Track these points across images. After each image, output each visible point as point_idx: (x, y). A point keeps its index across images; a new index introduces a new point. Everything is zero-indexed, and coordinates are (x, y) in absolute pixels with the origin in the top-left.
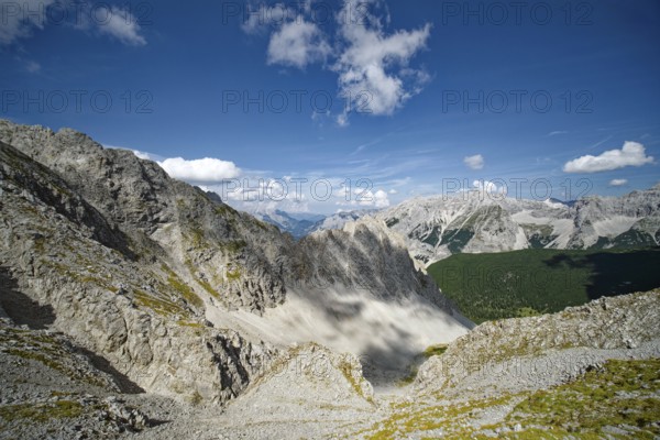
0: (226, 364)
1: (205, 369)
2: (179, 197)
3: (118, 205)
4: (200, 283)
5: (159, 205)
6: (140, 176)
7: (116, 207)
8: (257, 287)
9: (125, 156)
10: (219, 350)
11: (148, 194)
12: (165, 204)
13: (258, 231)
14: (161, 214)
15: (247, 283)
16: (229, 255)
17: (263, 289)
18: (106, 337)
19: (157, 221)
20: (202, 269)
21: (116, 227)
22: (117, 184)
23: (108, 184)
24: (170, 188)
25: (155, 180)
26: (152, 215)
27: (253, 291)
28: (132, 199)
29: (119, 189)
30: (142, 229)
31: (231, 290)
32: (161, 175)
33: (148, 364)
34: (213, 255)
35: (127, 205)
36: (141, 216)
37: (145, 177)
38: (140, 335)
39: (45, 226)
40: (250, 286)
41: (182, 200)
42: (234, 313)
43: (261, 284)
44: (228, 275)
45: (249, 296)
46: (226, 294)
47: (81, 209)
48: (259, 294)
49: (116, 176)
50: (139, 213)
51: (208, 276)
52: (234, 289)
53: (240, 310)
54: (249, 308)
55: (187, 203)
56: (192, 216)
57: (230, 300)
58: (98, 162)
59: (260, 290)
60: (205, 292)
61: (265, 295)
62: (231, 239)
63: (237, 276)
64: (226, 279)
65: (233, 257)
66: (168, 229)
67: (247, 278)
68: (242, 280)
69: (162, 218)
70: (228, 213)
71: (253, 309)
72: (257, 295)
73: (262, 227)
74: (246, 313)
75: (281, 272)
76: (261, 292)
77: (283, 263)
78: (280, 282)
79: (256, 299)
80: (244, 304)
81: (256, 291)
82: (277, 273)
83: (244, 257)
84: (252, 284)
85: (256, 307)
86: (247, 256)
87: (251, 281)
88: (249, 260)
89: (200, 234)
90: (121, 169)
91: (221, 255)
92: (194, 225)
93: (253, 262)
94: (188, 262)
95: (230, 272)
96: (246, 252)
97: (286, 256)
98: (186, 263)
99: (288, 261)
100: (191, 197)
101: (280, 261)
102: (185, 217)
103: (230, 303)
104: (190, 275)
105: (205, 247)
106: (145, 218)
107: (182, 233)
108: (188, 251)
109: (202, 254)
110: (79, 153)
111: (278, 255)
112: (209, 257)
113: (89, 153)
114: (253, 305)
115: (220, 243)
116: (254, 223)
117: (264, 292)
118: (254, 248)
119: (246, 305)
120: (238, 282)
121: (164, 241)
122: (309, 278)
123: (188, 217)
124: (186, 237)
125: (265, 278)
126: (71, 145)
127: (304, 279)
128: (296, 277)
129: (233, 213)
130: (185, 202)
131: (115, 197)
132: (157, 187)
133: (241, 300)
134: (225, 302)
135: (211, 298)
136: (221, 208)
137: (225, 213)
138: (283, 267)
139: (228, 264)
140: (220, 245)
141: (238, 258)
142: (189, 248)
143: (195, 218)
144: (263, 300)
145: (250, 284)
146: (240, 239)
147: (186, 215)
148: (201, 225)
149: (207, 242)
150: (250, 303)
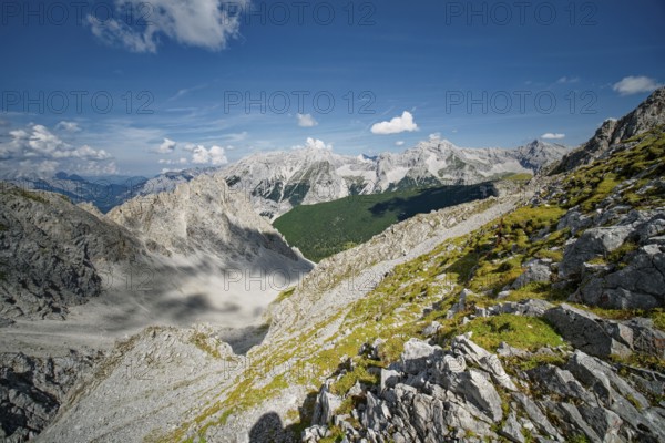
8: (46, 285)
13: (29, 206)
15: (23, 282)
17: (58, 283)
27: (39, 291)
40: (31, 286)
42: (6, 330)
43: (54, 278)
45: (34, 299)
53: (19, 321)
54: (37, 316)
59: (53, 287)
61: (65, 292)
67: (22, 276)
71: (45, 314)
72: (48, 295)
73: (35, 199)
74: (34, 323)
75: (86, 257)
76: (56, 288)
77: (87, 245)
78: (87, 269)
79: (49, 301)
80: (26, 312)
81: (44, 290)
82: (79, 259)
83: (8, 248)
84: (35, 282)
85: (50, 310)
86: (13, 245)
87: (33, 278)
88: (20, 249)
93: (30, 251)
96: (10, 239)
97: (91, 235)
99: (96, 240)
101: (81, 243)
111: (76, 235)
114: (44, 309)
116: (15, 194)
117: (61, 288)
118: (26, 231)
119: (30, 313)
120: (4, 284)
122: (134, 257)
125: (57, 269)
127: (127, 259)
128: (113, 259)
133: (18, 308)
138: (89, 250)
144: (62, 299)
145: (30, 282)
150: (36, 308)
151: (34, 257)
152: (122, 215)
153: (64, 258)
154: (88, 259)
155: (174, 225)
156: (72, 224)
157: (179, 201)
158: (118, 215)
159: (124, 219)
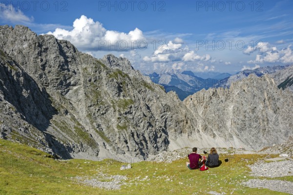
2: (84, 66)
3: (45, 74)
4: (97, 131)
5: (70, 73)
6: (58, 53)
7: (44, 76)
8: (141, 138)
9: (49, 39)
11: (63, 65)
12: (74, 72)
13: (145, 91)
14: (71, 79)
15: (133, 133)
16: (119, 111)
17: (147, 139)
19: (69, 85)
21: (44, 89)
22: (44, 59)
23: (39, 60)
24: (78, 59)
25: (67, 54)
26: (66, 80)
27: (138, 141)
28: (53, 70)
29: (46, 63)
30: (60, 91)
31: (119, 138)
32: (72, 50)
34: (107, 110)
35: (50, 74)
36: (59, 81)
37: (62, 53)
40: (135, 136)
41: (86, 68)
42: (121, 156)
43: (146, 135)
44: (118, 127)
45: (134, 144)
46: (117, 141)
47: (21, 79)
48: (143, 142)
49: (44, 54)
50: (57, 79)
51: (103, 126)
52: (122, 137)
53: (127, 154)
54: (134, 154)
55: (90, 70)
56: (93, 80)
57: (119, 145)
58: (33, 46)
59: (145, 140)
60: (100, 138)
61: (149, 145)
62: (122, 98)
63: (125, 127)
64: (116, 130)
65: (122, 112)
66: (76, 91)
67: (133, 130)
68: (130, 131)
69: (72, 83)
70: (119, 77)
71: (137, 154)
73: (149, 88)
75: (165, 127)
76: (146, 142)
77: (167, 119)
78: (163, 134)
79: (141, 147)
80: (130, 150)
81: (140, 141)
82: (161, 127)
83: (131, 113)
84: (137, 135)
85: (140, 153)
86: (134, 112)
87: (137, 133)
88: (136, 115)
89: (98, 94)
90: (47, 49)
91: (113, 111)
92: (94, 87)
93: (139, 117)
94: (89, 115)
95: (120, 124)
96: (133, 108)
97: (170, 113)
98: (87, 116)
99: (172, 117)
100: (92, 65)
101: (164, 117)
102: (88, 81)
103: (118, 148)
104: (90, 125)
105: (101, 104)
106: (61, 83)
107: (85, 94)
108: (89, 107)
109: (99, 110)
110: (25, 40)
111: (162, 111)
112: (104, 112)
113: (29, 40)
114: (138, 151)
115: (112, 101)
116: (142, 84)
117: (148, 142)
118: (141, 105)
119: (132, 151)
120: (126, 132)
121: (73, 100)
122: (191, 133)
123: (90, 81)
124: (88, 97)
125: (148, 130)
126: (21, 35)
127: (187, 133)
128: (179, 131)
129: (124, 77)
130: (88, 69)
131: (44, 69)
132: (69, 60)
133: (128, 147)
134: (114, 147)
135: (104, 143)
136: (114, 73)
137: (117, 77)
138: (167, 122)
139: (118, 118)
140: (113, 103)
141: (126, 113)
142: (90, 105)
143: (94, 82)
144: (147, 148)
145: (135, 134)
146: (128, 98)
147: (88, 79)
148: (99, 87)
149: (103, 100)
150: (134, 149)
151: (140, 121)
152: (191, 102)
153: (153, 125)
154: (166, 128)
155: (223, 114)
156: (162, 104)
157: (231, 95)
158: (189, 101)
159: (192, 105)
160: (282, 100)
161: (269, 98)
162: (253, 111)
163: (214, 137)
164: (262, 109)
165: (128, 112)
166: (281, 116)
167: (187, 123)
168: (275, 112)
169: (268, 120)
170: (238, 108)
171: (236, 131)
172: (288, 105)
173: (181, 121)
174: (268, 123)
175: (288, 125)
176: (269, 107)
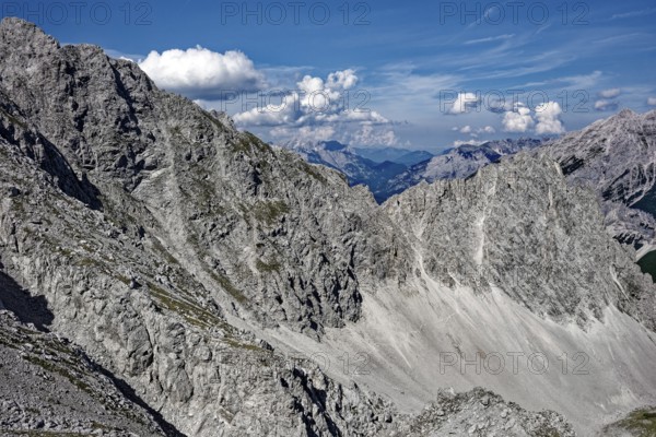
0: (310, 414)
1: (282, 418)
2: (173, 123)
3: (84, 140)
4: (213, 276)
5: (143, 138)
6: (113, 90)
7: (82, 144)
8: (309, 290)
9: (91, 56)
10: (298, 391)
11: (126, 120)
12: (151, 137)
13: (309, 184)
14: (146, 153)
15: (291, 280)
16: (259, 228)
17: (320, 291)
18: (124, 352)
19: (140, 166)
20: (216, 252)
21: (84, 176)
22: (81, 104)
23: (69, 105)
24: (157, 107)
25: (133, 94)
26: (133, 156)
27: (303, 296)
28: (103, 129)
29: (85, 113)
30: (120, 180)
31: (265, 291)
32: (143, 84)
33: (187, 400)
34: (231, 227)
35: (97, 139)
36: (118, 157)
37: (122, 91)
38: (172, 355)
39: (20, 176)
40: (297, 287)
41: (177, 129)
42: (272, 332)
43: (318, 283)
44: (260, 265)
45: (297, 304)
46: (258, 299)
47: (38, 148)
48: (315, 302)
49: (79, 91)
50: (114, 152)
51: (225, 264)
52: (270, 290)
53: (283, 327)
54: (297, 326)
55: (186, 132)
56: (195, 157)
57: (265, 308)
58: (54, 70)
59: (316, 294)
60: (223, 292)
61: (324, 304)
62: (262, 198)
63: (275, 266)
64: (255, 271)
65: (266, 232)
66: (158, 181)
67: (292, 271)
68: (284, 275)
69: (148, 161)
70: (254, 150)
71: (304, 327)
72: (310, 304)
73: (315, 176)
74: (293, 334)
75: (352, 264)
76: (318, 298)
77: (355, 246)
78: (351, 280)
79: (310, 311)
80: (289, 317)
81: (308, 296)
82: (344, 265)
83: (285, 234)
84: (301, 282)
85: (309, 323)
86: (290, 231)
87: (300, 277)
88: (295, 239)
89: (208, 190)
90: (87, 79)
91: (245, 228)
92: (199, 172)
93: (302, 242)
94: (193, 239)
95: (262, 259)
96: (289, 223)
97: (361, 232)
98: (189, 240)
99: (365, 242)
100: (191, 122)
101: (350, 242)
102: (183, 159)
103: (265, 314)
104: (196, 261)
105: (218, 212)
106: (123, 162)
107: (180, 188)
108: (190, 219)
109: (214, 226)
110: (30, 56)
111: (346, 229)
112: (225, 231)
113: (41, 56)
114: (304, 320)
115: (242, 205)
116: (300, 168)
117: (322, 299)
118: (302, 216)
119: (292, 320)
120: (277, 277)
121: (153, 202)
122: (405, 276)
123: (189, 157)
124: (187, 195)
125: (322, 273)
126: (18, 44)
127: (396, 278)
128: (380, 273)
129: (263, 150)
130: (182, 131)
131: (80, 128)
132: (138, 107)
133: (284, 310)
134: (256, 313)
135: (233, 304)
136: (242, 141)
137: (249, 149)
138: (356, 254)
139: (259, 245)
140: (244, 210)
141: (274, 234)
142: (192, 214)
143: (199, 160)
144: (321, 313)
145: (297, 282)
146: (276, 199)
147: (184, 155)
148: (210, 173)
149: (221, 204)
150: (298, 316)
151: (305, 251)
153: (330, 259)
154: (353, 266)
155: (466, 235)
156: (345, 213)
157: (478, 196)
158: (395, 208)
159: (401, 216)
160: (578, 206)
161: (558, 202)
162: (528, 229)
163: (451, 285)
164: (545, 225)
165: (279, 231)
166: (579, 239)
167: (396, 255)
168: (568, 232)
169: (556, 249)
170: (498, 223)
171: (495, 271)
172: (590, 218)
173: (385, 251)
174: (555, 256)
175: (592, 259)
176: (557, 222)
